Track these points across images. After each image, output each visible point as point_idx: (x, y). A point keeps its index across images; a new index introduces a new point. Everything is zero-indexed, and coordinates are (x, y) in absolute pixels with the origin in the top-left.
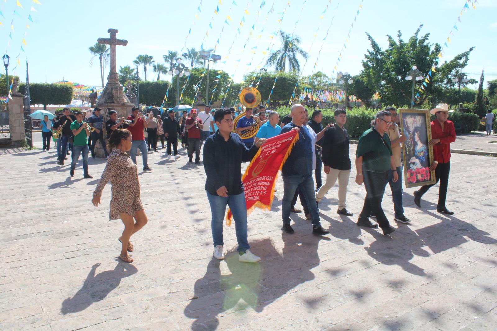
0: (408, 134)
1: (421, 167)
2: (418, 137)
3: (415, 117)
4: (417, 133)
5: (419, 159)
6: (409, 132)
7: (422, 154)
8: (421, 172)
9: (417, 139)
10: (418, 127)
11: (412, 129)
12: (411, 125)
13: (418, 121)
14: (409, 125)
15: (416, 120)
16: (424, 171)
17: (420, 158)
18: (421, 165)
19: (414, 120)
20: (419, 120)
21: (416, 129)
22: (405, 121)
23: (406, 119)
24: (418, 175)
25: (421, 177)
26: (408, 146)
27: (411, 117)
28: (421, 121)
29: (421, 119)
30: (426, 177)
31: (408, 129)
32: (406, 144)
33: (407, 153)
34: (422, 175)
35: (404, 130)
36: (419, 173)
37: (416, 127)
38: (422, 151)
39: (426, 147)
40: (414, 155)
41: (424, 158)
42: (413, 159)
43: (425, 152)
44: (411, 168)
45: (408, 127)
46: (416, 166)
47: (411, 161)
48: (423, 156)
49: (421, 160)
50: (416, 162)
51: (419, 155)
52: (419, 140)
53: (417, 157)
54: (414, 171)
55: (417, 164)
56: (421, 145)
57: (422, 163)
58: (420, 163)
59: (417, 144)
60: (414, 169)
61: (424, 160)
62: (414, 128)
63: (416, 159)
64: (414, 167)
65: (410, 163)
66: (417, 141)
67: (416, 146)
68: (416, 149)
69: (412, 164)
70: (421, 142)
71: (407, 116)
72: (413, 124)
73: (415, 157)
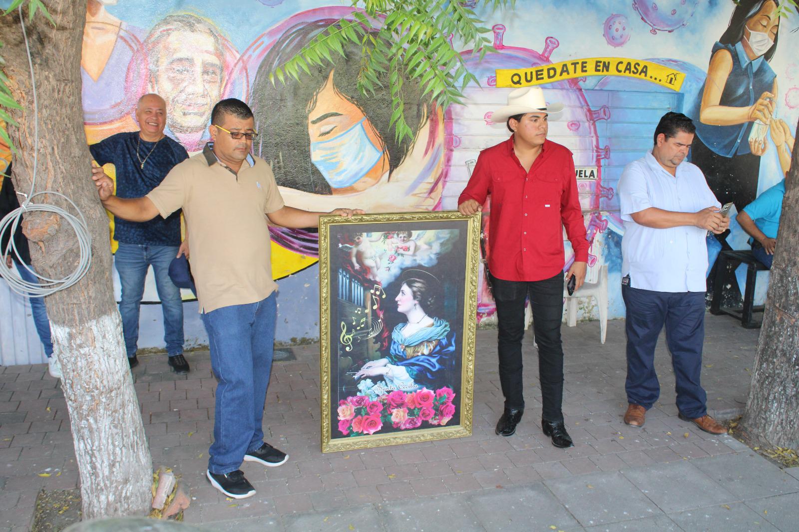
0: (358, 291)
1: (417, 386)
2: (415, 297)
3: (410, 235)
4: (410, 286)
5: (407, 365)
6: (368, 284)
7: (426, 350)
8: (413, 402)
9: (406, 300)
10: (420, 266)
11: (383, 275)
12: (385, 263)
14: (369, 262)
15: (411, 244)
16: (425, 398)
17: (412, 361)
18: (416, 381)
20: (430, 244)
21: (407, 275)
22: (354, 251)
23: (358, 244)
24: (395, 411)
25: (407, 417)
26: (355, 327)
27: (387, 237)
28: (436, 248)
29: (442, 241)
30: (435, 415)
31: (363, 277)
32: (343, 323)
33: (348, 349)
34: (416, 412)
35: (343, 279)
36: (399, 406)
37: (407, 268)
38: (429, 341)
39: (448, 328)
40: (385, 353)
41: (434, 360)
42: (378, 367)
43: (444, 342)
44: (360, 391)
45: (366, 270)
46: (391, 387)
47: (365, 371)
48: (431, 354)
49: (415, 368)
50: (390, 374)
51: (410, 351)
52: (418, 306)
53: (398, 360)
54: (375, 399)
55: (392, 381)
56: (430, 321)
57: (421, 378)
58: (411, 376)
59: (403, 319)
60: (378, 396)
61: (434, 366)
62: (395, 271)
63: (389, 365)
64: (380, 389)
65: (356, 377)
66: (409, 311)
67: (400, 325)
68: (395, 336)
69: (369, 381)
70: (429, 311)
71: (365, 234)
72: (392, 259)
73: (385, 361)
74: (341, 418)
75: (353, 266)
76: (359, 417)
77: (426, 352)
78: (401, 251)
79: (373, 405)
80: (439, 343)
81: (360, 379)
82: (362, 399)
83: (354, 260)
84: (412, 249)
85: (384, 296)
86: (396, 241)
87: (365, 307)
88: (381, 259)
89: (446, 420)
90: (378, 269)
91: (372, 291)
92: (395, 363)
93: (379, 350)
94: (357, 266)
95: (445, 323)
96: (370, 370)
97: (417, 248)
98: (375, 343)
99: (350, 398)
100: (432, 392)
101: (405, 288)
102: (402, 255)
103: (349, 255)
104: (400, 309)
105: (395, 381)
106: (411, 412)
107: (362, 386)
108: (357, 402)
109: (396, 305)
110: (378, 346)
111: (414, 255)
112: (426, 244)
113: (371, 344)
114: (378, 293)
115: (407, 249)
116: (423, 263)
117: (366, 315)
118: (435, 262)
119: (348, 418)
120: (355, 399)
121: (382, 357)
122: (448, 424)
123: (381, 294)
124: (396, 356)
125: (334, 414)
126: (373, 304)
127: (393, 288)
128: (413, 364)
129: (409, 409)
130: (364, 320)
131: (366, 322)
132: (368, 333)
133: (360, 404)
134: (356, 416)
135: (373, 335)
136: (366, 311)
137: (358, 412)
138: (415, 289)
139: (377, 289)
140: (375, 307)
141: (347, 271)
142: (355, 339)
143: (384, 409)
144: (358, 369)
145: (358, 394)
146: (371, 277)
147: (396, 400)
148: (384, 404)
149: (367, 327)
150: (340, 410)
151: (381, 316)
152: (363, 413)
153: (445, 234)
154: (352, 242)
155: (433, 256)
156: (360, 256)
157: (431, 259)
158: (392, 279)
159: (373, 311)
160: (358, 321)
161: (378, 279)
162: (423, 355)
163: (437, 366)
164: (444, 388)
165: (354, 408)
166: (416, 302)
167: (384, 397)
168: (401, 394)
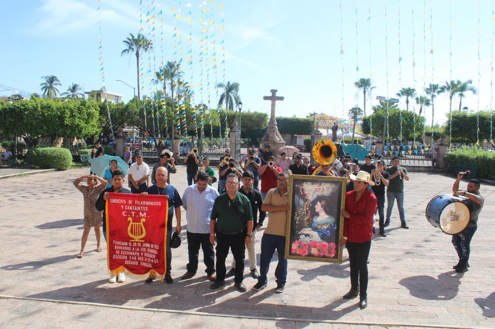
0: (302, 202)
1: (321, 241)
2: (322, 207)
3: (321, 184)
4: (320, 202)
5: (318, 232)
6: (305, 200)
7: (325, 227)
8: (320, 246)
9: (319, 207)
10: (324, 196)
11: (311, 197)
12: (311, 193)
13: (326, 189)
14: (306, 192)
15: (321, 188)
16: (325, 246)
17: (320, 230)
18: (321, 239)
19: (317, 187)
20: (328, 188)
21: (319, 198)
22: (301, 188)
23: (302, 186)
24: (313, 249)
25: (317, 252)
26: (300, 215)
27: (312, 184)
28: (330, 190)
29: (333, 187)
30: (328, 253)
31: (304, 197)
32: (296, 213)
33: (297, 222)
34: (321, 250)
35: (297, 197)
36: (315, 247)
37: (320, 196)
38: (327, 224)
39: (334, 220)
40: (310, 226)
41: (328, 232)
42: (307, 231)
43: (332, 225)
44: (300, 239)
45: (304, 195)
46: (312, 239)
47: (302, 232)
48: (327, 229)
49: (321, 233)
50: (312, 234)
51: (319, 227)
52: (323, 210)
53: (315, 229)
54: (306, 243)
55: (312, 237)
56: (327, 216)
57: (323, 237)
58: (320, 236)
59: (317, 214)
60: (307, 242)
61: (328, 234)
62: (315, 196)
63: (311, 231)
64: (307, 239)
65: (299, 233)
66: (320, 212)
67: (316, 216)
68: (314, 220)
69: (304, 236)
70: (327, 213)
71: (305, 183)
72: (314, 192)
73: (310, 229)
74: (293, 248)
75: (300, 193)
76: (300, 249)
77: (325, 228)
78: (317, 190)
79: (305, 245)
80: (331, 225)
81: (301, 234)
82: (301, 242)
83: (301, 191)
84: (322, 189)
85: (311, 205)
86: (316, 186)
87: (304, 208)
88: (310, 192)
89: (333, 255)
90: (309, 195)
91: (307, 203)
92: (314, 230)
93: (308, 224)
94: (302, 193)
95: (333, 218)
96: (304, 231)
97: (323, 189)
98: (307, 222)
99: (297, 241)
100: (327, 244)
101: (318, 203)
102: (318, 191)
103: (299, 189)
104: (316, 211)
105: (313, 237)
106: (319, 250)
107: (302, 237)
108: (299, 243)
109: (315, 209)
110: (308, 223)
111: (322, 191)
112: (327, 188)
113: (305, 222)
114: (309, 204)
115: (320, 189)
116: (325, 195)
117: (304, 211)
118: (330, 195)
119: (295, 248)
120: (298, 242)
121: (309, 227)
122: (333, 258)
123: (310, 204)
124: (314, 228)
125: (291, 246)
126: (307, 207)
127: (314, 203)
128: (320, 232)
129: (318, 249)
130: (303, 213)
131: (304, 214)
132: (304, 218)
133: (300, 244)
134: (298, 248)
135: (306, 219)
136: (304, 210)
137: (299, 247)
138: (322, 204)
139: (308, 202)
140: (307, 209)
141: (298, 195)
142: (300, 219)
143: (309, 247)
144: (300, 230)
145: (300, 240)
146: (306, 198)
147: (313, 244)
148: (309, 245)
149: (304, 215)
150: (293, 245)
151: (310, 212)
152: (301, 247)
153: (334, 186)
154: (300, 185)
155: (329, 193)
156: (303, 190)
157: (328, 194)
158: (314, 199)
159: (307, 210)
160: (301, 213)
161: (309, 199)
162: (324, 229)
163: (330, 234)
164: (332, 243)
165: (298, 245)
166: (322, 209)
167: (309, 243)
168: (315, 242)
